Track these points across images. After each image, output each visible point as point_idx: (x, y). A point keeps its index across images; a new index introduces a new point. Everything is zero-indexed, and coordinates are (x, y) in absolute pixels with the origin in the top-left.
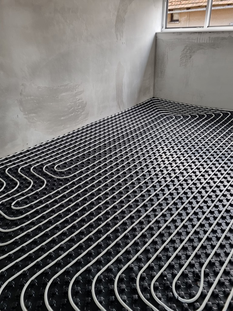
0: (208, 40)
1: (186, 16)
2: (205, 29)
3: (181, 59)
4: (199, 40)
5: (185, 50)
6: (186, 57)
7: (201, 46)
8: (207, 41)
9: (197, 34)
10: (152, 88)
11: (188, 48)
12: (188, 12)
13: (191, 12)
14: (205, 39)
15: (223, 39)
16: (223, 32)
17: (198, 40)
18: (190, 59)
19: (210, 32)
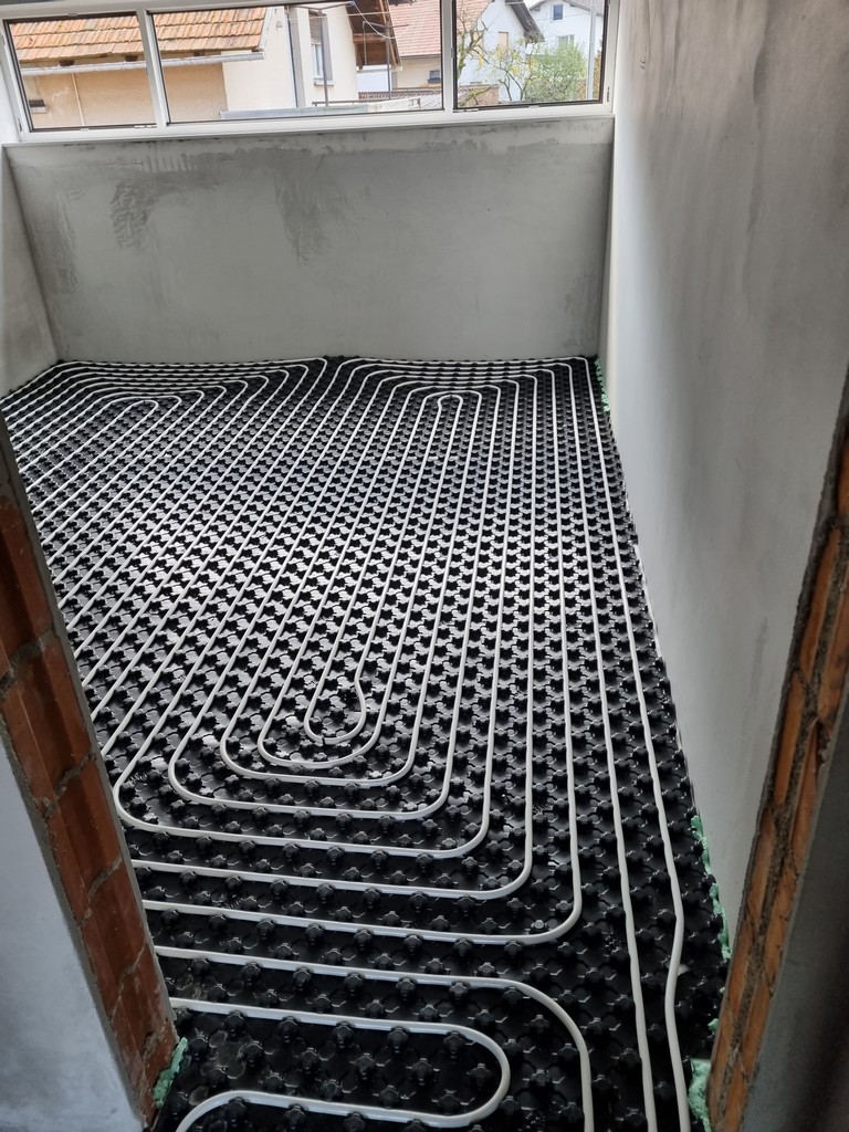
0: (182, 164)
1: (67, 88)
2: (161, 131)
3: (115, 225)
4: (154, 165)
5: (122, 198)
6: (129, 218)
7: (165, 183)
8: (179, 166)
9: (144, 145)
10: (44, 330)
11: (127, 190)
12: (69, 75)
13: (80, 73)
14: (170, 161)
15: (224, 158)
16: (217, 139)
17: (150, 164)
18: (144, 224)
19: (181, 140)
